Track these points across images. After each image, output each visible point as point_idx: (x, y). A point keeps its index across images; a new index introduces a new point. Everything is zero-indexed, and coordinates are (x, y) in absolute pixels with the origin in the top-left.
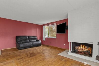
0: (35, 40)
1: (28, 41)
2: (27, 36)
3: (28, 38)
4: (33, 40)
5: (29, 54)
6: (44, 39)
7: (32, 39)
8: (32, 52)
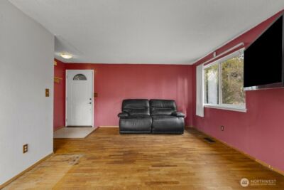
0: (170, 113)
1: (149, 114)
2: (146, 100)
3: (148, 105)
4: (160, 113)
5: (122, 154)
6: (200, 113)
7: (160, 110)
8: (135, 147)
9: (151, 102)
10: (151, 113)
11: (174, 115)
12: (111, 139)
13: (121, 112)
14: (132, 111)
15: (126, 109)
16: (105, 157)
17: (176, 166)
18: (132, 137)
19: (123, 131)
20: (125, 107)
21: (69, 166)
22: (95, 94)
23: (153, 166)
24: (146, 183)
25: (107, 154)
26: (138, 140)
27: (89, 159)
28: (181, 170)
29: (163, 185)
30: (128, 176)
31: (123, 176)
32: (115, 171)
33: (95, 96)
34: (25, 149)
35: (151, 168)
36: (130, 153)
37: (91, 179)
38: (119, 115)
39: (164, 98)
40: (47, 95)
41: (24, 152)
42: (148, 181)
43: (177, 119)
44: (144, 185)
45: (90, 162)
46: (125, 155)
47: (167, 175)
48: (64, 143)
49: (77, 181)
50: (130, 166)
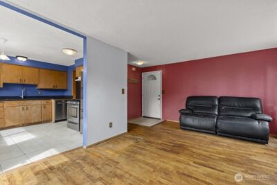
0: (250, 115)
1: (217, 113)
2: (215, 97)
3: (217, 103)
7: (233, 110)
8: (188, 143)
9: (220, 99)
10: (219, 112)
11: (254, 118)
12: (170, 132)
13: (184, 108)
14: (196, 108)
15: (191, 106)
16: (158, 144)
17: (223, 172)
18: (192, 134)
19: (184, 126)
20: (189, 104)
21: (132, 142)
22: (163, 91)
23: (194, 163)
24: (177, 172)
25: (160, 142)
26: (197, 137)
27: (146, 141)
28: (225, 177)
29: (193, 180)
30: (166, 161)
31: (162, 160)
32: (158, 154)
33: (163, 93)
34: (111, 125)
35: (191, 163)
36: (180, 146)
37: (140, 154)
38: (180, 111)
39: (241, 95)
40: (123, 93)
41: (111, 127)
42: (181, 171)
43: (257, 123)
44: (175, 172)
45: (145, 143)
46: (174, 146)
47: (204, 174)
48: (135, 128)
49: (132, 152)
50: (172, 156)
